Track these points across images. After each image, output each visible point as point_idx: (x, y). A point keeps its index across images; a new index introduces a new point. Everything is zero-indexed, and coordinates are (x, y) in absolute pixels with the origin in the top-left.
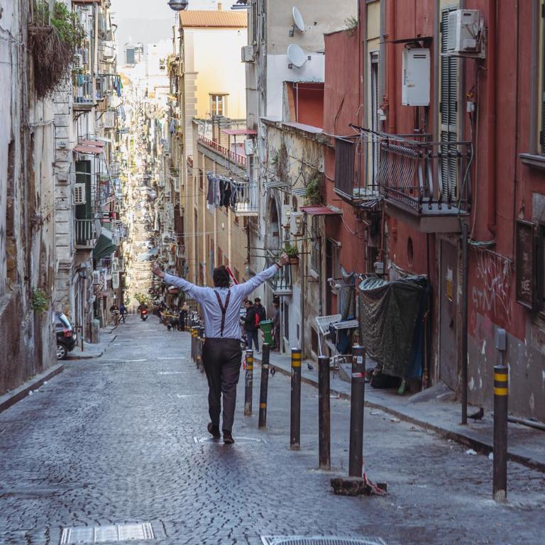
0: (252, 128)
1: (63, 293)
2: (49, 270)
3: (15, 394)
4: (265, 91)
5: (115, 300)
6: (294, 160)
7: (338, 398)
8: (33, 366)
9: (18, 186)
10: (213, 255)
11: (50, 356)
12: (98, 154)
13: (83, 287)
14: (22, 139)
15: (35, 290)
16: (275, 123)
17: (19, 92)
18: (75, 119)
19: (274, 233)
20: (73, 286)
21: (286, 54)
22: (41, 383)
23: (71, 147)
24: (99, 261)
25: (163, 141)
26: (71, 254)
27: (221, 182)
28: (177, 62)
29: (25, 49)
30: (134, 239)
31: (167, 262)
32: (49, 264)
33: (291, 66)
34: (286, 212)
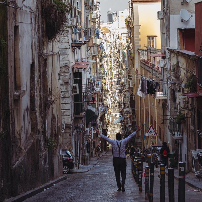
0: (163, 53)
1: (68, 140)
2: (57, 127)
3: (35, 190)
4: (169, 34)
5: (101, 143)
6: (183, 69)
7: (199, 191)
8: (48, 177)
9: (37, 85)
10: (148, 120)
11: (59, 172)
12: (85, 69)
13: (80, 136)
14: (39, 62)
15: (48, 138)
16: (174, 50)
17: (37, 37)
18: (73, 51)
19: (175, 107)
20: (73, 136)
21: (180, 14)
22: (52, 185)
23: (71, 65)
24: (89, 123)
25: (125, 61)
26: (72, 120)
27: (148, 81)
28: (130, 20)
29: (40, 16)
30: (112, 112)
31: (128, 124)
32: (57, 125)
33: (182, 21)
34: (179, 96)
